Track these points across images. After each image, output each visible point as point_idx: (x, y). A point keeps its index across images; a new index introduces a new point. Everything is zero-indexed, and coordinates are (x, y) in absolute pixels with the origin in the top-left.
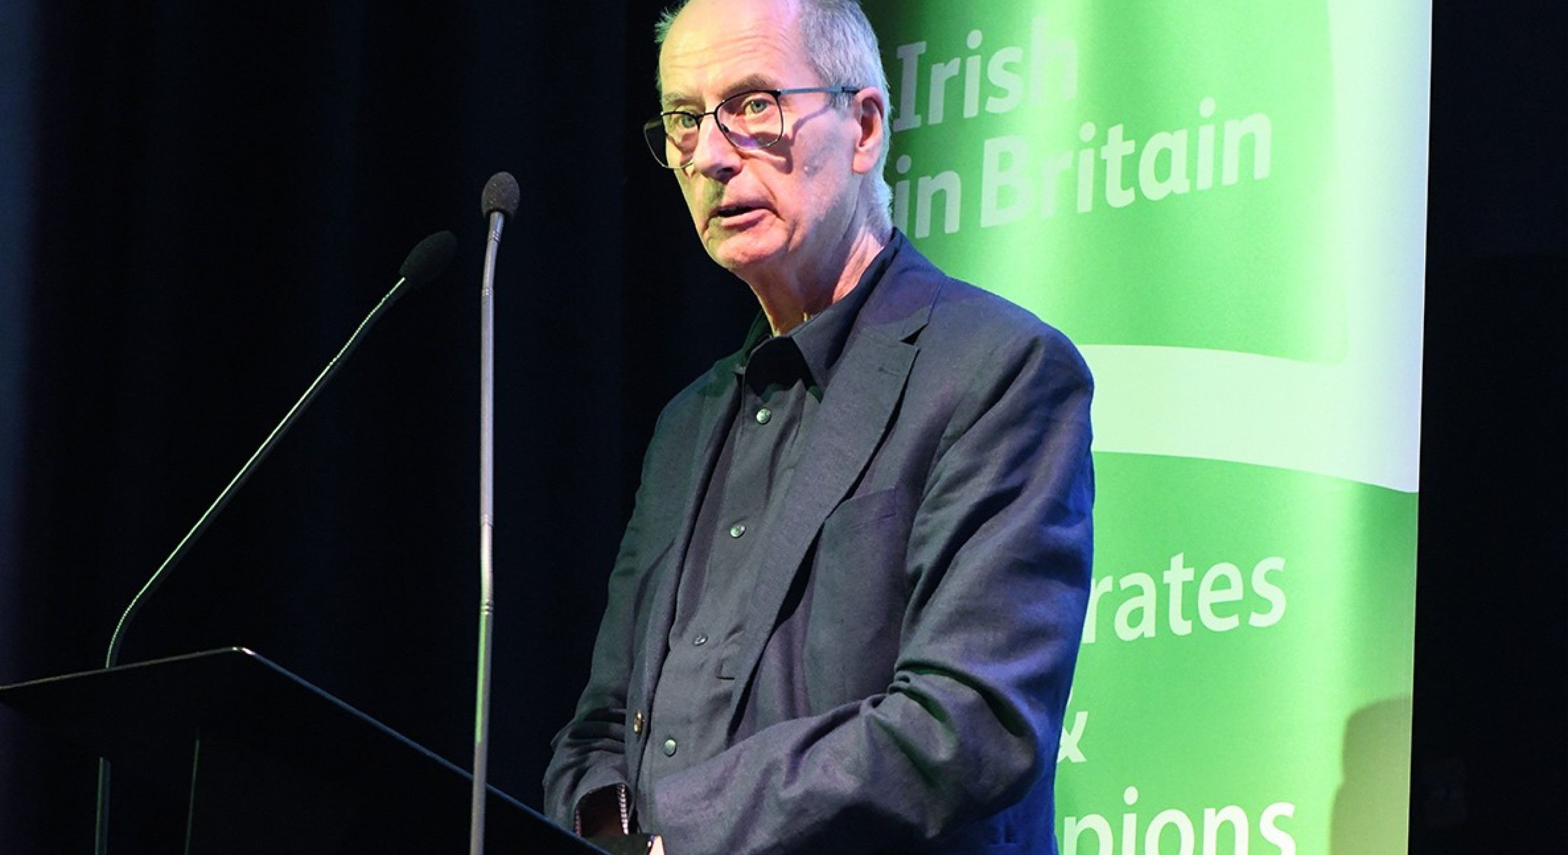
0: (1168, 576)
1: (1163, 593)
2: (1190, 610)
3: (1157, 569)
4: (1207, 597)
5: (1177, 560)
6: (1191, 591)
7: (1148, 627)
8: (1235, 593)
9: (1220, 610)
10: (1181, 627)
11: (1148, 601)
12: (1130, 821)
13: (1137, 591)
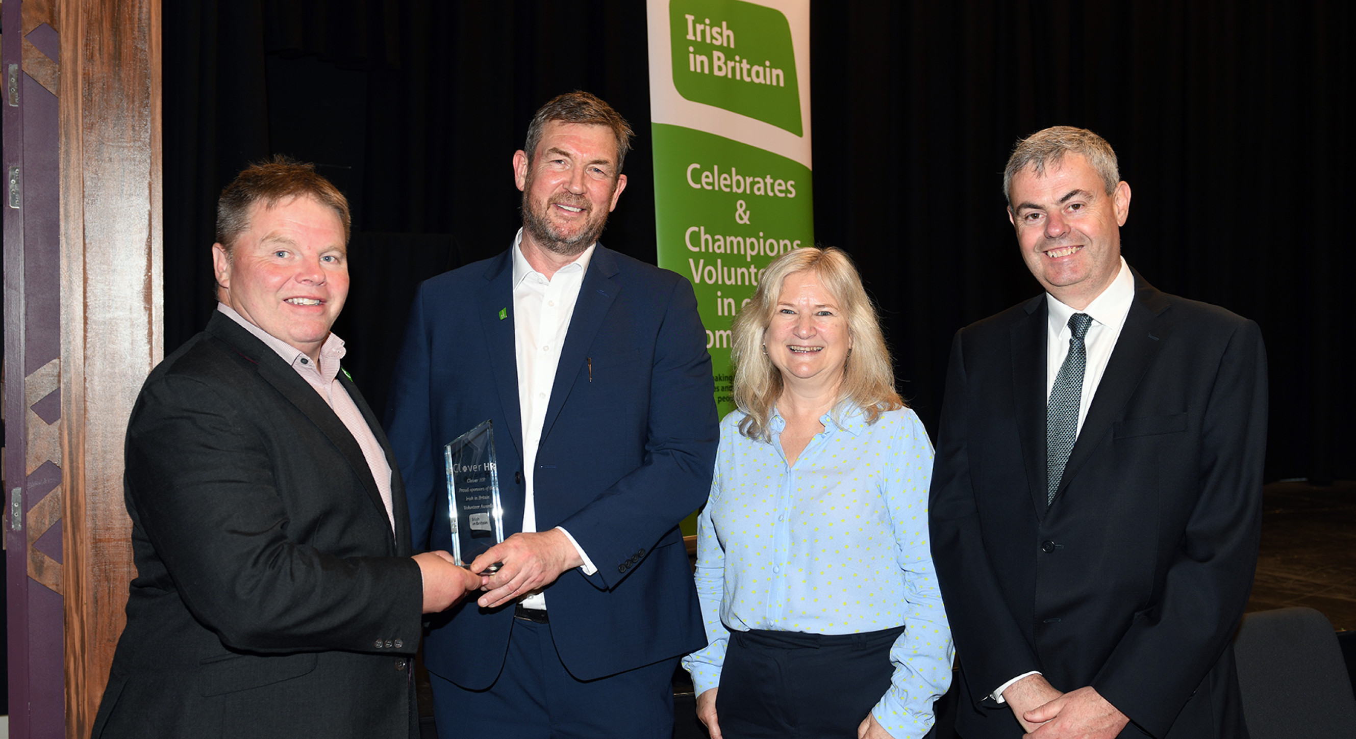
0: (766, 180)
1: (765, 184)
2: (773, 190)
3: (764, 178)
4: (776, 188)
5: (768, 177)
6: (772, 185)
7: (762, 192)
8: (783, 188)
9: (780, 191)
10: (771, 194)
11: (762, 185)
12: (762, 241)
13: (759, 182)
